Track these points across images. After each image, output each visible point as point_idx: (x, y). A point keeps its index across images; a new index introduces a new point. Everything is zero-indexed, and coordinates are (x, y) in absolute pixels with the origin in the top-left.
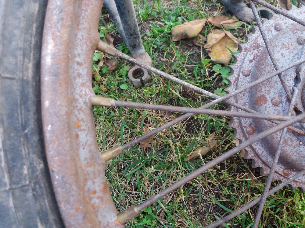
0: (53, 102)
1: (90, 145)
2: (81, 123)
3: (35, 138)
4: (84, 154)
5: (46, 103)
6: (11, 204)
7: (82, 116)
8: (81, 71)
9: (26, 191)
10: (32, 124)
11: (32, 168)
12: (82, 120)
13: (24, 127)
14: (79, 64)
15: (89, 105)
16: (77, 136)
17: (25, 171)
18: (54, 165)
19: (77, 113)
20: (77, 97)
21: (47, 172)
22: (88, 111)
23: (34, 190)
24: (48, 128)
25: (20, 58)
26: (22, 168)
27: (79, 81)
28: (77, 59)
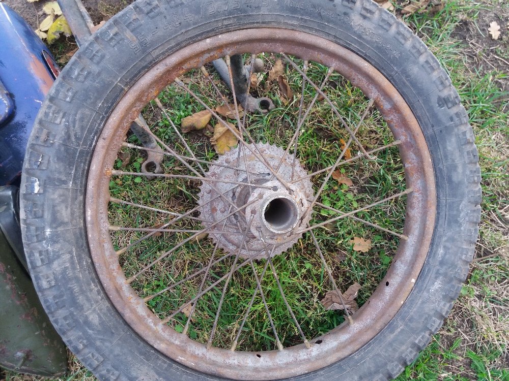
0: (92, 235)
1: (110, 249)
2: (105, 240)
3: (87, 250)
4: (107, 253)
5: (90, 236)
6: (81, 276)
7: (105, 236)
8: (102, 216)
9: (86, 271)
10: (85, 244)
11: (87, 262)
12: (105, 238)
13: (82, 246)
14: (101, 213)
15: (108, 231)
16: (103, 246)
17: (85, 263)
18: (95, 260)
19: (102, 235)
20: (102, 228)
21: (93, 263)
22: (107, 234)
23: (88, 270)
24: (91, 246)
25: (78, 219)
26: (83, 262)
27: (102, 221)
28: (101, 211)
